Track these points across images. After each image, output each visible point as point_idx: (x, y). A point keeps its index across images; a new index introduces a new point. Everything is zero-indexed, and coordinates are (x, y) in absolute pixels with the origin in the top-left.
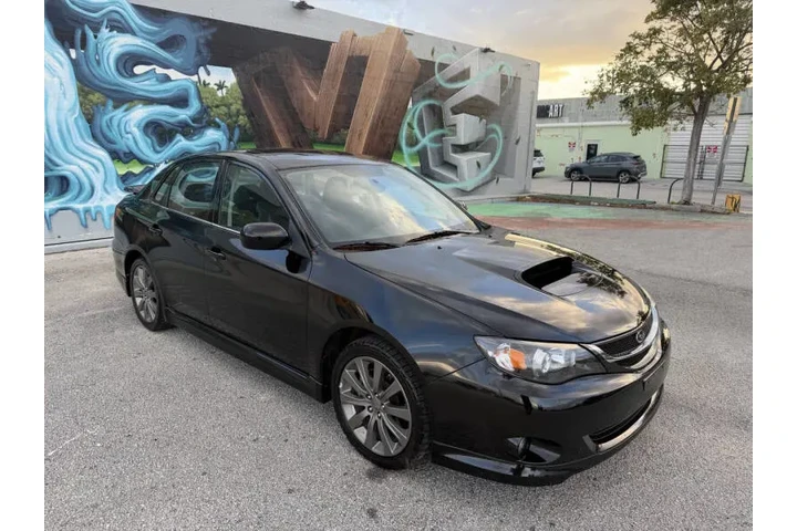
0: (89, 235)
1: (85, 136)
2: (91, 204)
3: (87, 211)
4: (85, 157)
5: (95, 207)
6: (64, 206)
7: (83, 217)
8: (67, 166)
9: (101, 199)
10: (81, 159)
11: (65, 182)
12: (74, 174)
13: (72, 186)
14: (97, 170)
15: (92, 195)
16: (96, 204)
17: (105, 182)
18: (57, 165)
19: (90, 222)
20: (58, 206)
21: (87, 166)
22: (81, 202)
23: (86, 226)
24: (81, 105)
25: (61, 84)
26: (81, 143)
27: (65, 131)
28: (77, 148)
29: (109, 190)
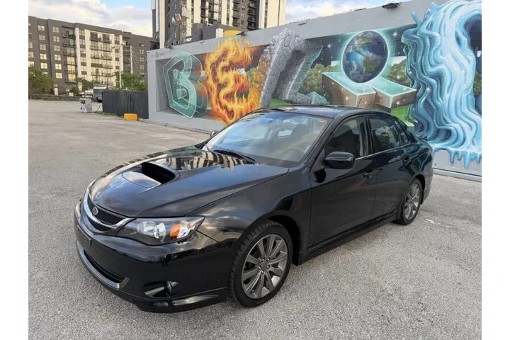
0: (453, 168)
1: (470, 106)
2: (460, 150)
3: (457, 153)
4: (466, 120)
5: (462, 152)
6: (444, 147)
7: (453, 156)
8: (452, 124)
9: (468, 147)
10: (463, 120)
11: (449, 133)
12: (456, 129)
13: (452, 136)
14: (471, 128)
15: (462, 144)
16: (463, 150)
17: (474, 137)
18: (448, 123)
19: (456, 161)
20: (441, 147)
21: (465, 125)
22: (454, 147)
23: (453, 163)
24: (474, 87)
25: (465, 74)
26: (466, 111)
27: (459, 102)
28: (463, 113)
29: (475, 142)
